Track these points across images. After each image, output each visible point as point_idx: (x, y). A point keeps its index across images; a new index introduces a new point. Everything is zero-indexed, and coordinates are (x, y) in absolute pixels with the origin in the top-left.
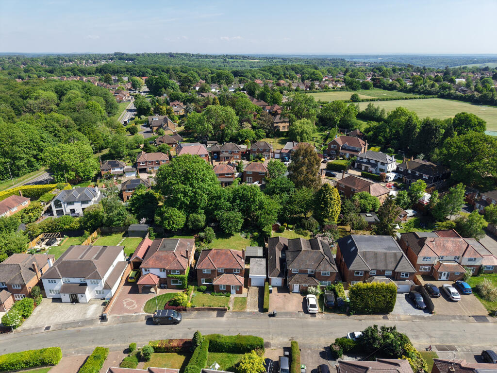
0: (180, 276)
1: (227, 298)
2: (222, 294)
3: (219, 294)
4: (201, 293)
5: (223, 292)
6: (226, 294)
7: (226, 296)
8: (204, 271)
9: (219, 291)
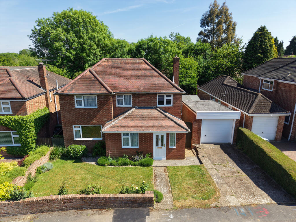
0: (12, 117)
1: (146, 168)
2: (128, 160)
3: (121, 160)
4: (69, 164)
5: (132, 154)
6: (140, 158)
7: (142, 165)
8: (79, 103)
9: (119, 153)
